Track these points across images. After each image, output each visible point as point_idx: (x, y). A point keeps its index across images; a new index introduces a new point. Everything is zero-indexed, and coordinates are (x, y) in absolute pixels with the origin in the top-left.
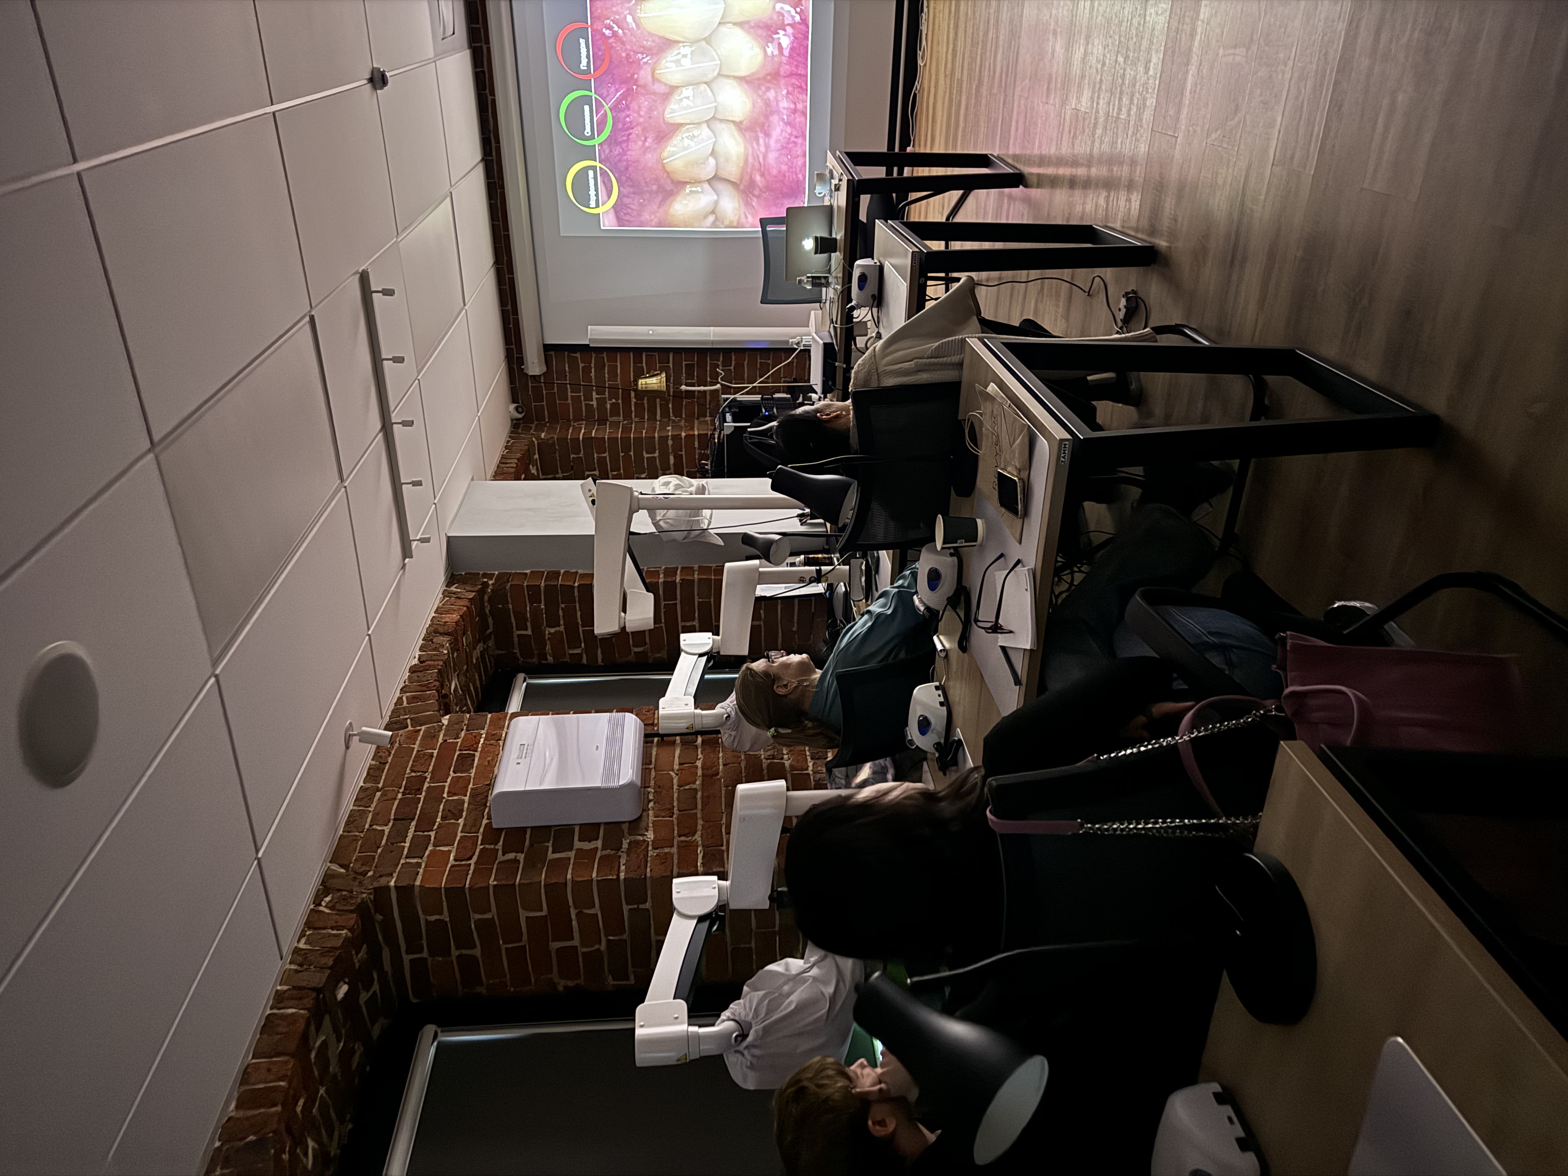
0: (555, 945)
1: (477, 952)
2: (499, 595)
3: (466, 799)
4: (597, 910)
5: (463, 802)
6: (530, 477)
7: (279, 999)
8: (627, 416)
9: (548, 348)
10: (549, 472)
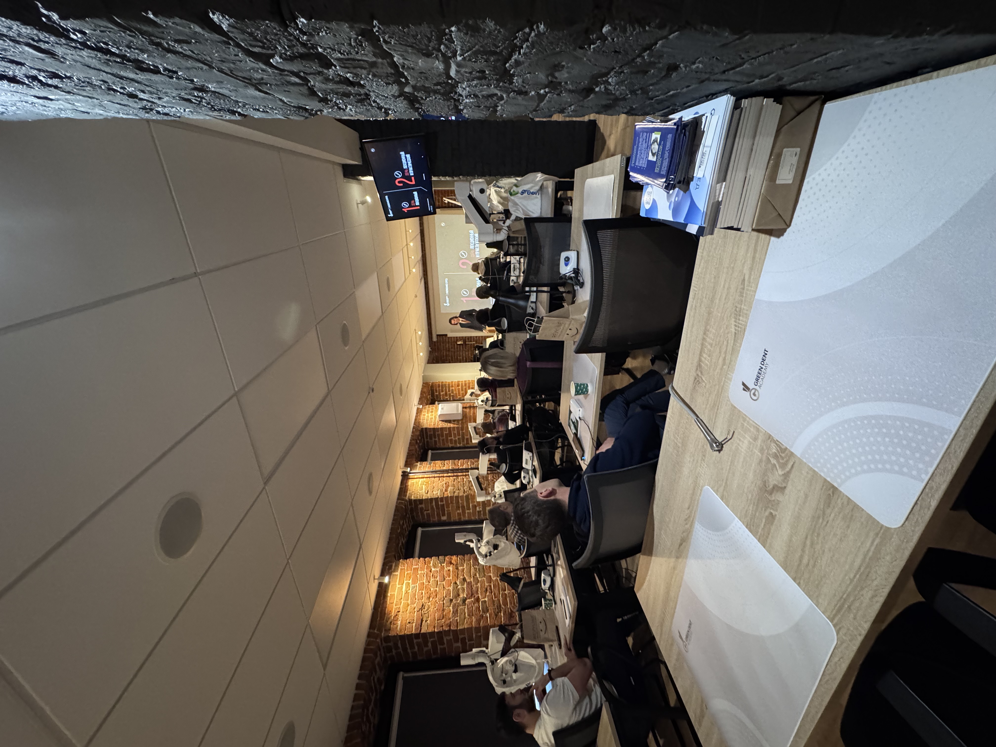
0: (449, 438)
1: (437, 439)
2: (432, 386)
4: (456, 432)
6: (434, 363)
7: (411, 440)
8: (454, 349)
9: (437, 335)
10: (437, 362)
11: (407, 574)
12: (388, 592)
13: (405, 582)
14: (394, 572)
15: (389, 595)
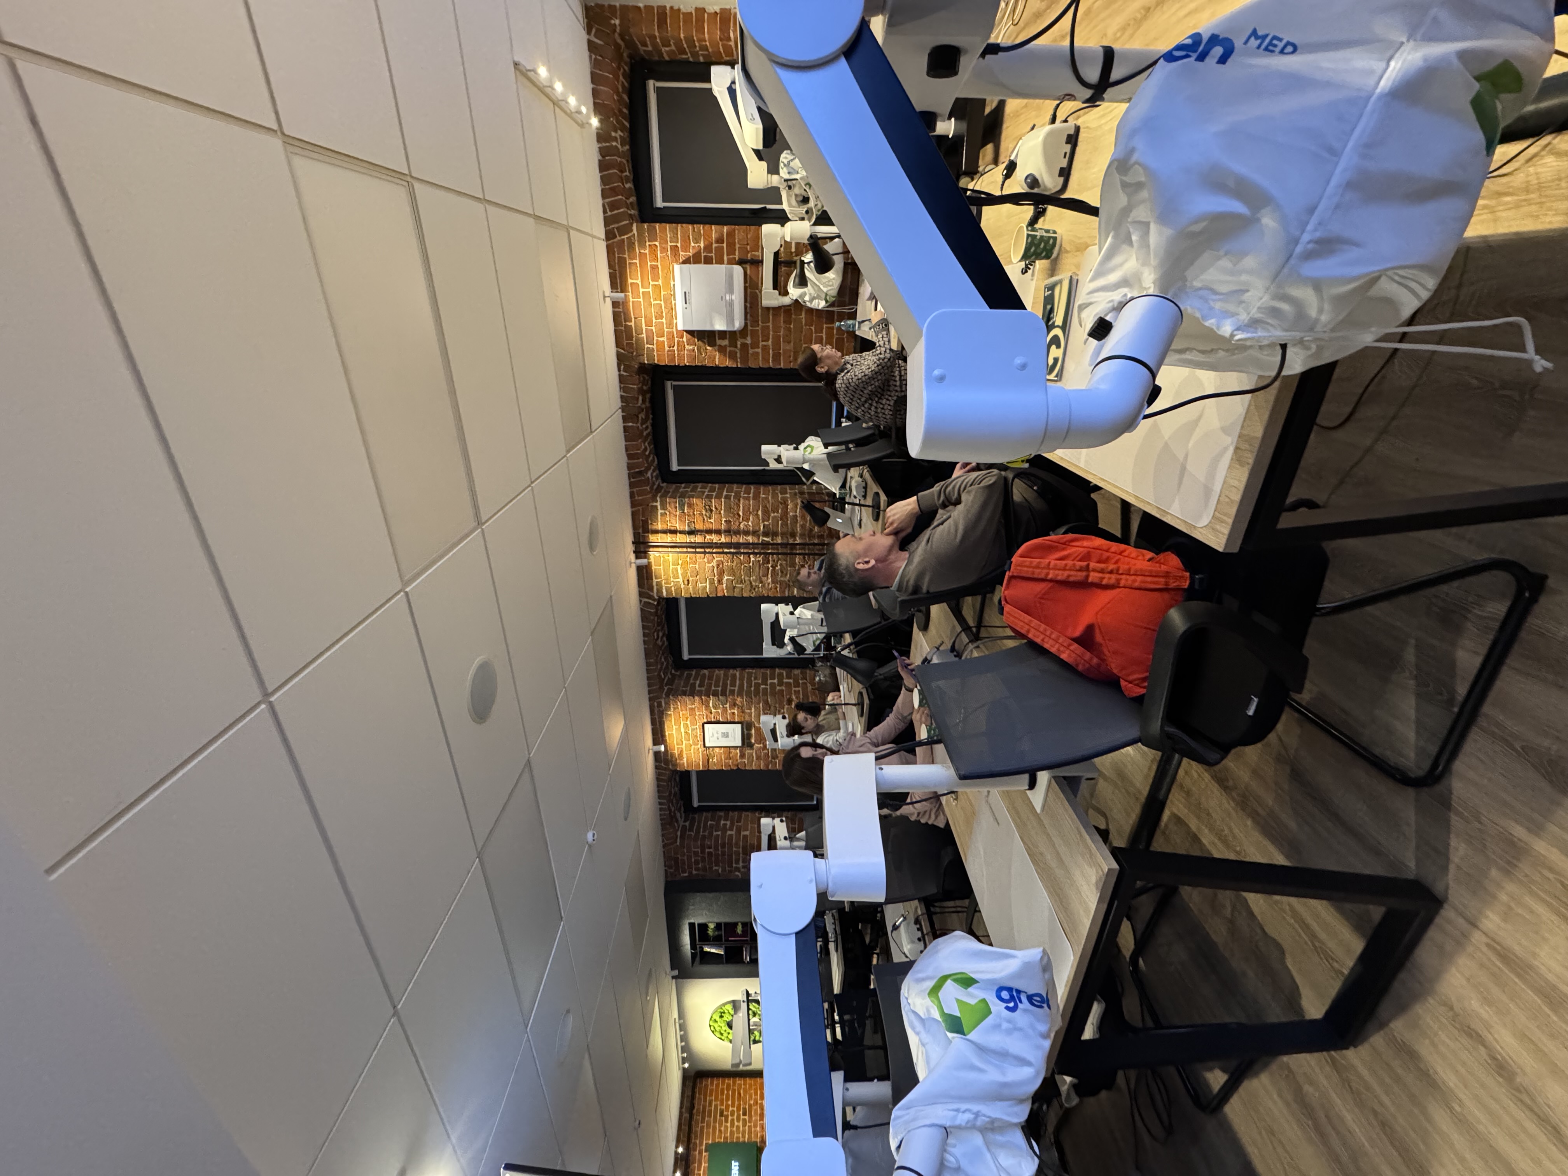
3: (662, 303)
5: (661, 307)
11: (683, 714)
12: (665, 732)
13: (682, 723)
14: (666, 710)
15: (667, 734)
